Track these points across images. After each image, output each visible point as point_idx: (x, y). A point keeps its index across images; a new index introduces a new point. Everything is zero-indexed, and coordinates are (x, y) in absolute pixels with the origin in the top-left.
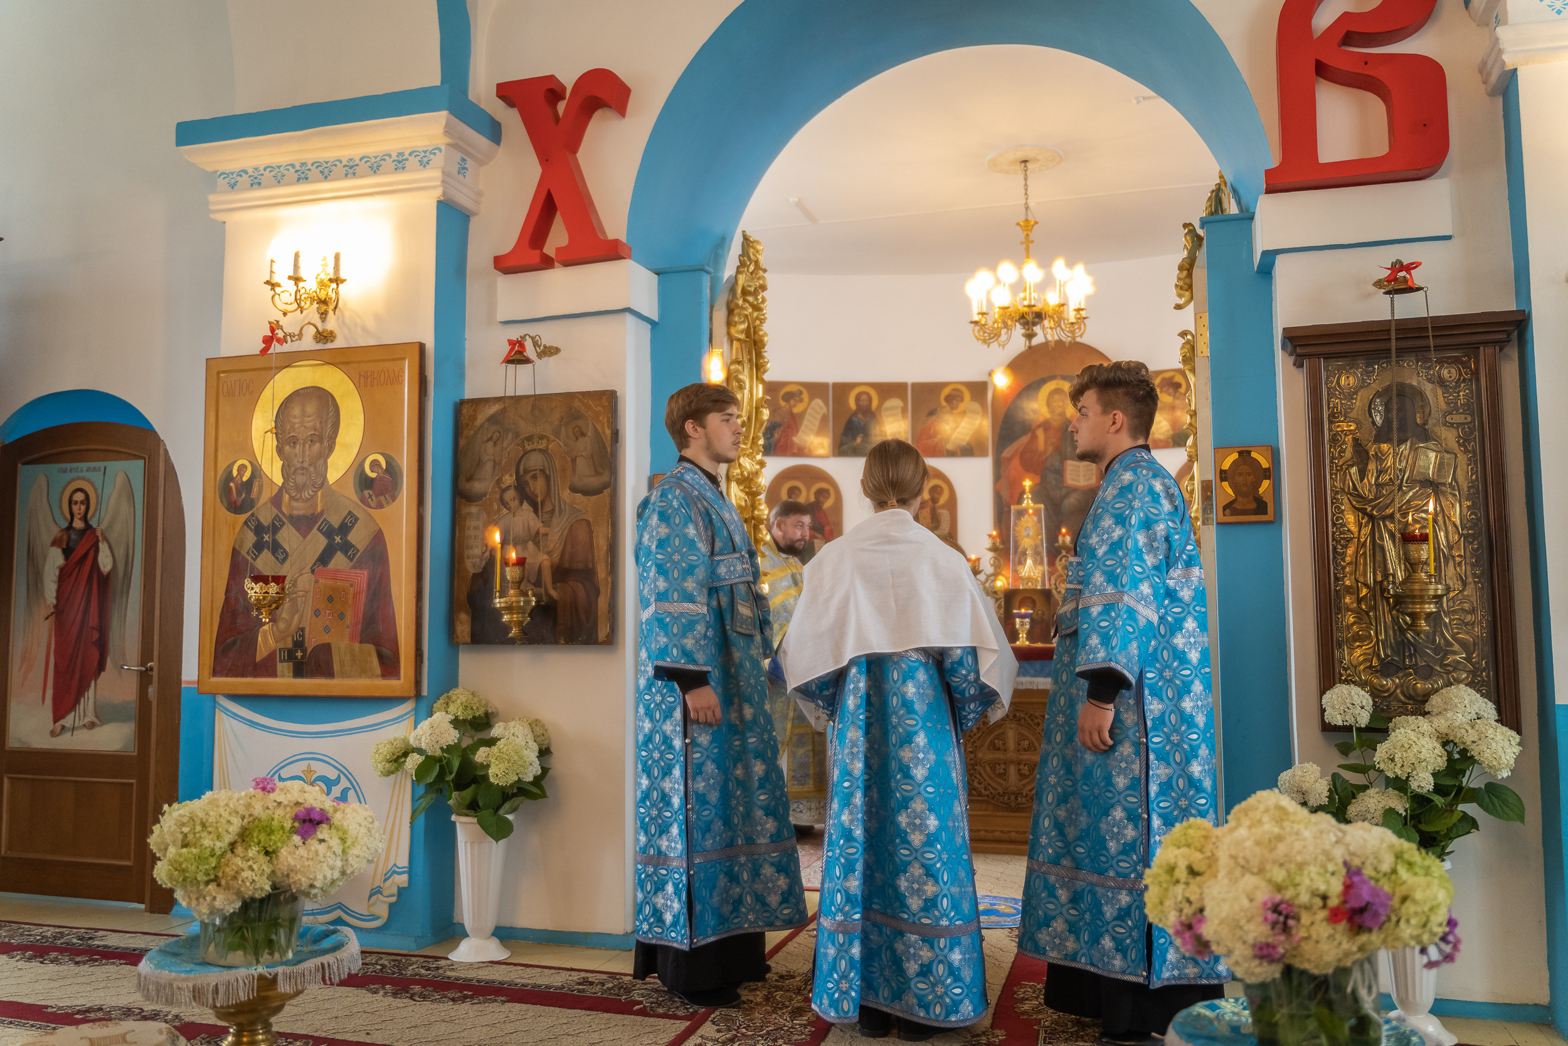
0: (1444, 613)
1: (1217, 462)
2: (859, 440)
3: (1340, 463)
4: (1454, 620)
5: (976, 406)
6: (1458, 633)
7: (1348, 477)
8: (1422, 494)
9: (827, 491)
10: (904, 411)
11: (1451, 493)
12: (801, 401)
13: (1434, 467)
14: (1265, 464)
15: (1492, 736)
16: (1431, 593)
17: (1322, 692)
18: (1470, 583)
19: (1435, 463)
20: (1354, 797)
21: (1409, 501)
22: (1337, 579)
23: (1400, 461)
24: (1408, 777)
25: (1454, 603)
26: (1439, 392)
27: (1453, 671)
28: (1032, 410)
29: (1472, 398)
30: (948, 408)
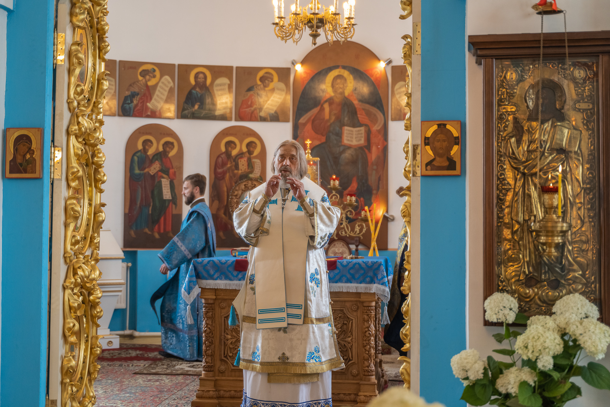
0: (569, 242)
1: (423, 131)
2: (196, 107)
3: (505, 135)
4: (575, 248)
5: (282, 85)
6: (577, 257)
7: (509, 145)
8: (558, 158)
9: (172, 144)
10: (230, 87)
11: (575, 158)
12: (154, 77)
13: (566, 140)
14: (456, 134)
15: (593, 330)
16: (559, 229)
17: (485, 298)
18: (586, 222)
19: (567, 137)
20: (501, 372)
21: (548, 163)
22: (499, 218)
23: (544, 135)
24: (536, 359)
25: (575, 236)
26: (572, 86)
27: (573, 284)
28: (321, 90)
29: (593, 91)
30: (262, 86)
